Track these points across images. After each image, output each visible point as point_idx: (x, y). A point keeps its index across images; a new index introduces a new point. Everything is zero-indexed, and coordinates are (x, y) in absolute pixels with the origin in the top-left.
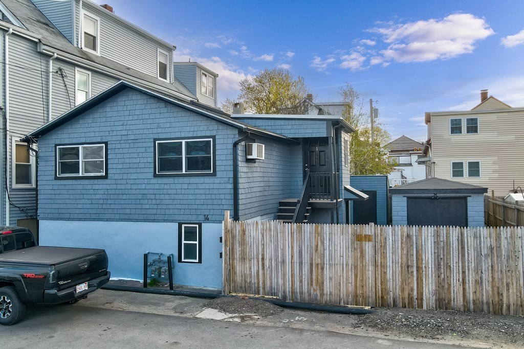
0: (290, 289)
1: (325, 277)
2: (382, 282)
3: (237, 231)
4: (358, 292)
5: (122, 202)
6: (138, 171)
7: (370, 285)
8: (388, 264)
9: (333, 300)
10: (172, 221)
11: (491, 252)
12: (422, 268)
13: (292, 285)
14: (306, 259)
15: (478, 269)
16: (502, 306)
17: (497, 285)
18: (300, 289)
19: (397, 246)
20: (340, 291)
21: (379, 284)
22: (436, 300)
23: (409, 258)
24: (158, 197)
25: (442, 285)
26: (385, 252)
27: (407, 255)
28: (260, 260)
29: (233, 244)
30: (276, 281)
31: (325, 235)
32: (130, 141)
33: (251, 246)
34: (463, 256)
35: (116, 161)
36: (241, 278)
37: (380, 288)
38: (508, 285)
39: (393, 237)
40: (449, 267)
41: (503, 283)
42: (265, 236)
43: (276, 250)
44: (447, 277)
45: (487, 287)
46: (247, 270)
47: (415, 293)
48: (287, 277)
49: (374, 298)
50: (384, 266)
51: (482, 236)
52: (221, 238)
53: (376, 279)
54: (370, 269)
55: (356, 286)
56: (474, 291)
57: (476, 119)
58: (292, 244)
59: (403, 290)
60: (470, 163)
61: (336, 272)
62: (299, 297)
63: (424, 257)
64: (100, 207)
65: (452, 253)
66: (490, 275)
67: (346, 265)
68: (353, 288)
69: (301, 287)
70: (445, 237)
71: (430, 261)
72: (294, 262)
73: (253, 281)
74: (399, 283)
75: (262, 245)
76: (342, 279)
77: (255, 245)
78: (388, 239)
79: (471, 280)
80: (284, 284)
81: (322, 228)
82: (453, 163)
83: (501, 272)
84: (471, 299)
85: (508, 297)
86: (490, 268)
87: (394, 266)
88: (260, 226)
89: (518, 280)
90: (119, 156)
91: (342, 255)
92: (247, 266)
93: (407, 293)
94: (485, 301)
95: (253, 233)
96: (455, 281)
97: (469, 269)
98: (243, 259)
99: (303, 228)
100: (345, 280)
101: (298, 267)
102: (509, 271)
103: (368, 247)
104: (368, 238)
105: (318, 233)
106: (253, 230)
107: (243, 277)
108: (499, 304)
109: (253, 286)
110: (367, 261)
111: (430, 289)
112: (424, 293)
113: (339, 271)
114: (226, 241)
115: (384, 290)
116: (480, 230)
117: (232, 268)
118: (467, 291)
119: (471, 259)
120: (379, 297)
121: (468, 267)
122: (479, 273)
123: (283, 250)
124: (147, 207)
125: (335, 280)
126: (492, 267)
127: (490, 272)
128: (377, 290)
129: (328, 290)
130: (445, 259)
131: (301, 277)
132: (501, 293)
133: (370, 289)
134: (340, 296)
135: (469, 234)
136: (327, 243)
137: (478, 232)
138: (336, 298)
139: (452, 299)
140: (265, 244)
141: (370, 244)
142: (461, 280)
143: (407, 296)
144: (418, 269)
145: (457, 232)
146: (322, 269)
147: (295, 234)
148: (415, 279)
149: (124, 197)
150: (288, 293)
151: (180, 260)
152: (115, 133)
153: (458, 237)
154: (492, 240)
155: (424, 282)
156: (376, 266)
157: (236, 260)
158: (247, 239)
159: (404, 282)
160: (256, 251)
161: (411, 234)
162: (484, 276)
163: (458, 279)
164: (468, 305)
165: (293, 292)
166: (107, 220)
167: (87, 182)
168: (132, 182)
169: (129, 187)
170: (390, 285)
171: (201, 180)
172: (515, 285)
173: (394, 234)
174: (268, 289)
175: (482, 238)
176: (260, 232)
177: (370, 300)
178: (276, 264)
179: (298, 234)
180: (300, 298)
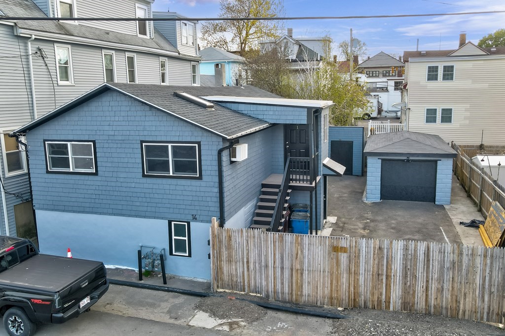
0: (273, 290)
1: (304, 281)
2: (354, 287)
3: (224, 237)
4: (333, 296)
5: (113, 198)
6: (127, 170)
7: (344, 290)
8: (361, 271)
9: (311, 301)
10: (163, 218)
11: (453, 265)
12: (391, 276)
13: (274, 286)
14: (287, 265)
15: (440, 280)
16: (459, 311)
17: (456, 294)
18: (281, 289)
19: (369, 256)
20: (317, 293)
21: (352, 289)
22: (402, 303)
23: (380, 267)
24: (147, 195)
25: (408, 290)
26: (359, 261)
27: (379, 265)
28: (245, 263)
29: (220, 248)
30: (260, 281)
31: (304, 246)
32: (117, 141)
33: (236, 250)
34: (428, 267)
35: (105, 160)
36: (228, 277)
37: (353, 292)
38: (465, 294)
39: (367, 249)
40: (415, 277)
41: (461, 292)
42: (249, 242)
43: (260, 255)
44: (413, 284)
45: (447, 295)
46: (233, 270)
47: (384, 297)
48: (270, 279)
49: (347, 301)
50: (357, 273)
51: (446, 252)
52: (209, 241)
53: (349, 284)
54: (345, 276)
55: (331, 290)
56: (435, 297)
57: (452, 67)
58: (274, 251)
59: (373, 294)
60: (443, 110)
61: (314, 278)
62: (280, 295)
63: (393, 267)
64: (93, 201)
65: (418, 264)
66: (451, 286)
67: (323, 272)
68: (329, 291)
69: (282, 288)
70: (413, 251)
71: (398, 271)
72: (276, 267)
73: (239, 281)
74: (370, 288)
75: (246, 250)
76: (319, 283)
77: (240, 250)
78: (361, 251)
79: (433, 288)
80: (267, 285)
81: (302, 239)
82: (427, 109)
83: (461, 283)
84: (432, 304)
85: (464, 304)
86: (451, 279)
87: (366, 274)
88: (245, 234)
89: (474, 291)
90: (107, 155)
91: (319, 263)
92: (234, 267)
93: (377, 296)
94: (444, 306)
95: (239, 239)
96: (419, 288)
97: (432, 279)
98: (230, 261)
99: (284, 239)
100: (322, 284)
101: (280, 271)
102: (467, 283)
103: (343, 257)
104: (343, 249)
105: (298, 243)
106: (239, 237)
107: (230, 277)
108: (456, 309)
109: (239, 284)
110: (342, 270)
111: (397, 294)
112: (391, 297)
113: (316, 277)
114: (213, 245)
115: (356, 294)
116: (445, 247)
117: (220, 269)
118: (430, 297)
119: (435, 271)
120: (351, 299)
121: (432, 276)
122: (441, 283)
123: (266, 256)
124: (138, 204)
125: (313, 284)
126: (453, 278)
127: (451, 282)
128: (350, 293)
129: (307, 292)
130: (412, 269)
131: (282, 280)
132: (458, 301)
133: (344, 293)
134: (317, 297)
135: (435, 249)
136: (306, 252)
137: (443, 248)
138: (313, 299)
139: (416, 302)
140: (250, 249)
141: (345, 255)
142: (424, 287)
143: (376, 299)
144: (388, 277)
145: (424, 246)
146: (302, 274)
147: (277, 243)
148: (384, 285)
149: (116, 193)
150: (270, 292)
151: (171, 253)
152: (102, 133)
153: (425, 251)
154: (455, 256)
155: (392, 288)
156: (349, 273)
157: (223, 262)
158: (233, 244)
159: (374, 287)
160: (242, 255)
161: (383, 247)
162: (445, 285)
163: (422, 286)
164: (430, 309)
165: (275, 292)
166: (100, 214)
167: (78, 177)
168: (122, 180)
169: (119, 184)
170: (362, 289)
171: (188, 182)
172: (471, 295)
173: (367, 247)
174: (253, 288)
175: (446, 254)
176: (244, 238)
177: (344, 302)
178: (260, 267)
179: (280, 243)
180: (282, 298)
